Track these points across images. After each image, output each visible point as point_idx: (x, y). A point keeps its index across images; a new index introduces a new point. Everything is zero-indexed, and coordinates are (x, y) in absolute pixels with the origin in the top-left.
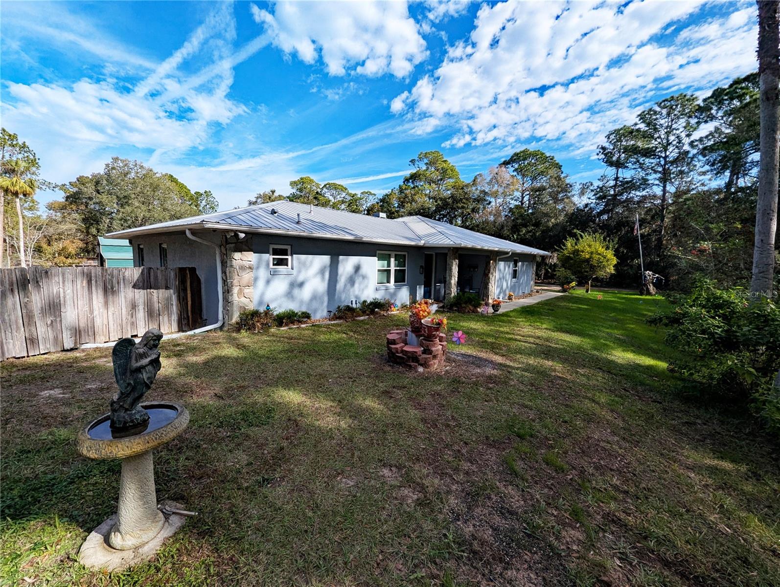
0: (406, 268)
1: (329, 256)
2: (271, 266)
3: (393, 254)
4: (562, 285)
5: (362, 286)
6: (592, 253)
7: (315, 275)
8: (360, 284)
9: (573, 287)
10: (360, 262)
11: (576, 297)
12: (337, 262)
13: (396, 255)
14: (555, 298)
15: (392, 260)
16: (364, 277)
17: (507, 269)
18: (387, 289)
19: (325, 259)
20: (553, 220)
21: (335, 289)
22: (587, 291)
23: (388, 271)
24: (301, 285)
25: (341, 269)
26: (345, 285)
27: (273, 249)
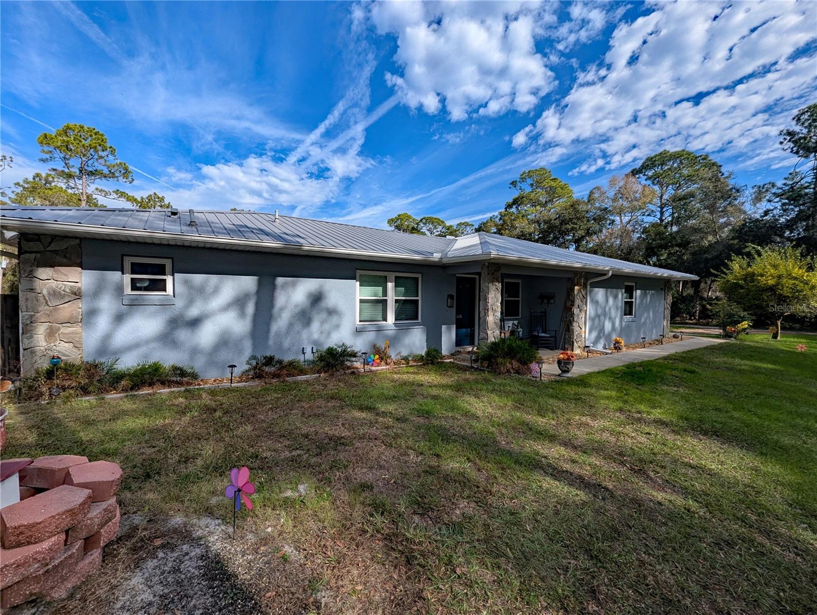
0: (419, 298)
1: (255, 278)
2: (128, 290)
3: (392, 275)
4: (722, 326)
5: (327, 327)
6: (780, 277)
7: (226, 308)
8: (323, 322)
9: (744, 330)
10: (321, 286)
11: (750, 347)
12: (274, 287)
13: (396, 278)
14: (706, 348)
15: (390, 285)
16: (332, 312)
17: (611, 300)
18: (379, 330)
19: (248, 283)
20: (710, 238)
21: (268, 331)
22: (775, 336)
23: (384, 303)
24: (195, 323)
25: (281, 299)
26: (291, 325)
27: (133, 264)
